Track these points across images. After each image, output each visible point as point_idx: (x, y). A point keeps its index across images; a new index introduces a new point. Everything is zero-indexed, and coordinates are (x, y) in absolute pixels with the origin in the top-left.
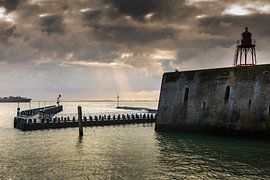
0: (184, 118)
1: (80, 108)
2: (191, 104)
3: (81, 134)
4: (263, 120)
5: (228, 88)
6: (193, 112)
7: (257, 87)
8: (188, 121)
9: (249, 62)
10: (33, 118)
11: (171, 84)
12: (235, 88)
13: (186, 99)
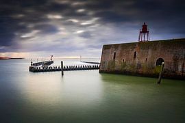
0: (114, 67)
1: (62, 62)
2: (117, 60)
3: (63, 74)
4: (153, 68)
5: (135, 53)
6: (118, 64)
7: (150, 52)
8: (116, 69)
9: (146, 40)
10: (39, 67)
11: (107, 50)
12: (139, 52)
13: (114, 58)
